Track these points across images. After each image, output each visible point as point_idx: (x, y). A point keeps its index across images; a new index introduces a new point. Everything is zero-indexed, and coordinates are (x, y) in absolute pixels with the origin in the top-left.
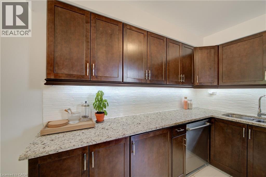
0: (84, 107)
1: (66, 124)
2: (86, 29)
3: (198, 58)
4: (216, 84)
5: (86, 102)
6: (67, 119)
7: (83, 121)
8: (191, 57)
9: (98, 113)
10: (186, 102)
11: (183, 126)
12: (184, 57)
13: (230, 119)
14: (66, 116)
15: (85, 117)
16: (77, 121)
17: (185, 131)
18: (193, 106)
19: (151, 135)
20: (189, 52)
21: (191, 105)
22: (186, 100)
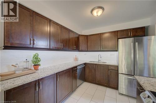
0: (25, 63)
1: (15, 73)
2: (31, 20)
3: (81, 39)
4: (87, 50)
5: (26, 60)
6: (14, 70)
7: (25, 71)
8: (78, 38)
9: (35, 65)
10: (76, 58)
11: (76, 67)
12: (75, 38)
13: (91, 63)
14: (13, 69)
15: (26, 68)
16: (21, 71)
17: (77, 69)
18: (79, 60)
19: (65, 72)
20: (77, 36)
21: (78, 59)
22: (76, 57)
